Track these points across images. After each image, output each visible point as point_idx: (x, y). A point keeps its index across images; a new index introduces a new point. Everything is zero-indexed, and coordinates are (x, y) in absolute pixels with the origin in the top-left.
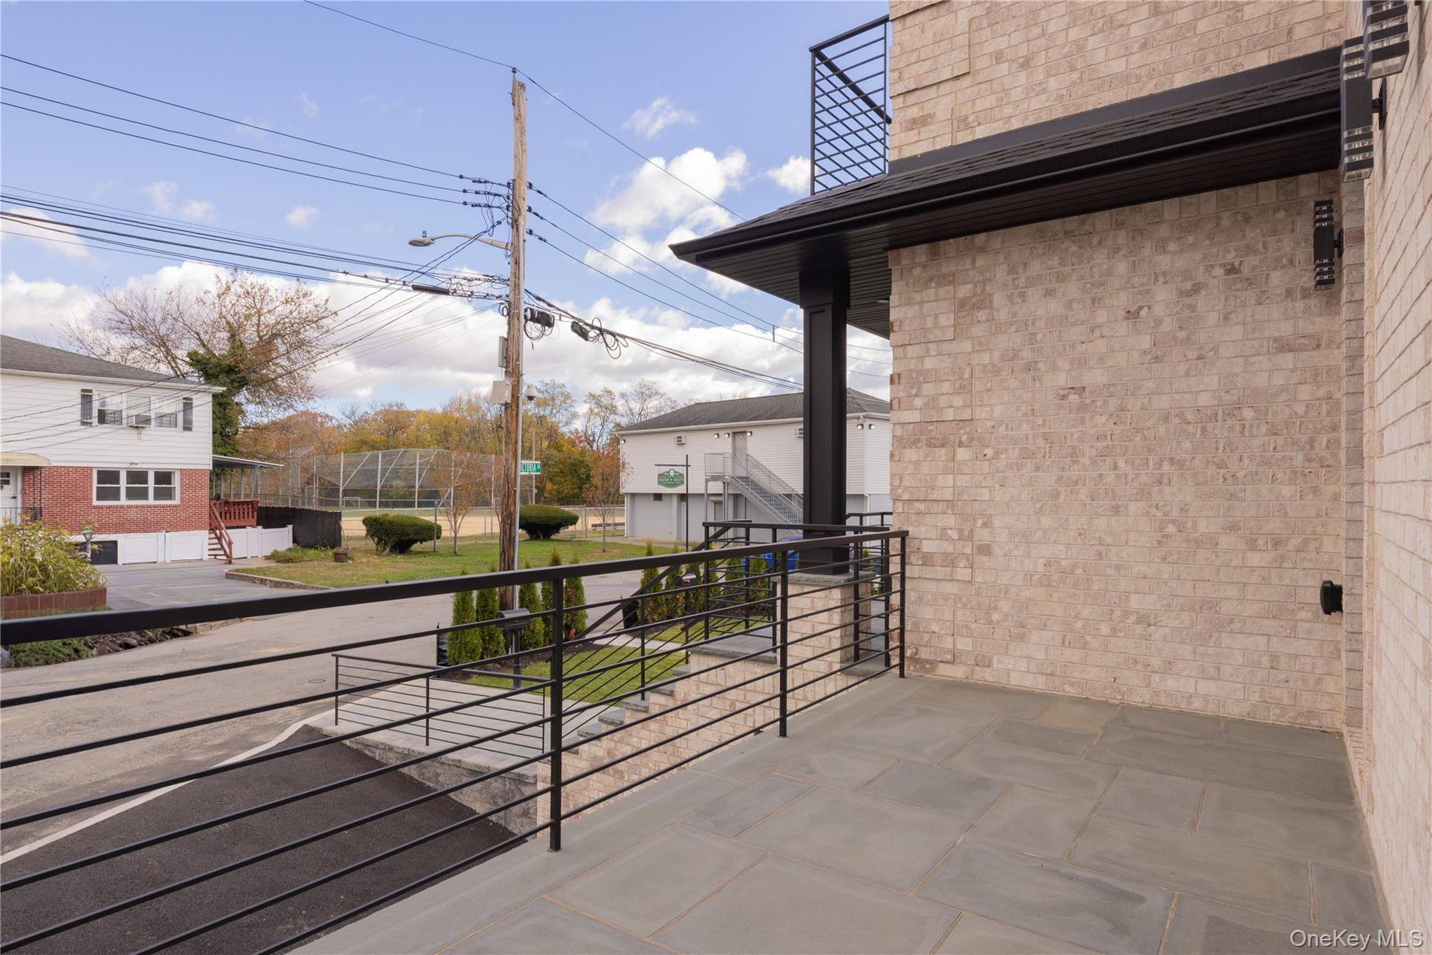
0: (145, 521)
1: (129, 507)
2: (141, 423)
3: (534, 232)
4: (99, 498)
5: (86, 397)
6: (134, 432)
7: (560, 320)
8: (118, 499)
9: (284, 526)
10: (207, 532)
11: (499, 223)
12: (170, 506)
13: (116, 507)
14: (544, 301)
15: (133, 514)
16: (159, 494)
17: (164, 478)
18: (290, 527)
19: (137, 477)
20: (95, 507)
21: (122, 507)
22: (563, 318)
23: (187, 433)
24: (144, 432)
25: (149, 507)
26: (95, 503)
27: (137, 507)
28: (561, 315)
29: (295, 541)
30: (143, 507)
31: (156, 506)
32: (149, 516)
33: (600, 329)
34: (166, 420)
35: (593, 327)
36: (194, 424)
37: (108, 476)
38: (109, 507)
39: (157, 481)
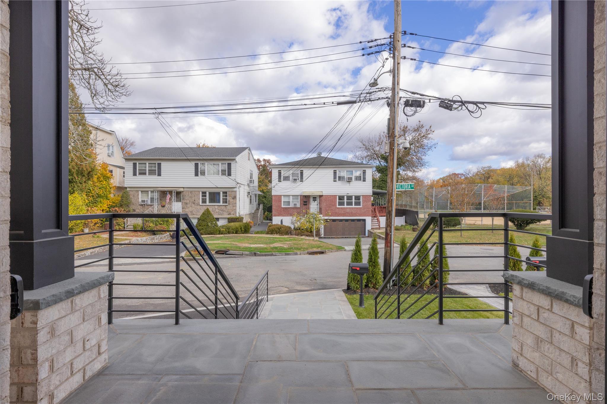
0: (352, 213)
1: (347, 208)
2: (349, 180)
3: (407, 57)
4: (339, 205)
5: (335, 173)
6: (348, 183)
7: (430, 102)
8: (344, 205)
9: (402, 216)
10: (371, 217)
11: (387, 59)
12: (359, 208)
13: (343, 208)
14: (418, 94)
15: (348, 210)
16: (356, 204)
17: (357, 198)
18: (404, 217)
19: (349, 198)
20: (337, 208)
21: (345, 208)
22: (431, 101)
23: (364, 182)
24: (351, 183)
25: (353, 208)
26: (338, 206)
27: (349, 208)
28: (430, 100)
29: (406, 222)
30: (351, 208)
31: (355, 208)
32: (353, 211)
33: (461, 102)
34: (358, 178)
35: (455, 102)
36: (366, 179)
37: (341, 198)
38: (341, 208)
39: (355, 199)
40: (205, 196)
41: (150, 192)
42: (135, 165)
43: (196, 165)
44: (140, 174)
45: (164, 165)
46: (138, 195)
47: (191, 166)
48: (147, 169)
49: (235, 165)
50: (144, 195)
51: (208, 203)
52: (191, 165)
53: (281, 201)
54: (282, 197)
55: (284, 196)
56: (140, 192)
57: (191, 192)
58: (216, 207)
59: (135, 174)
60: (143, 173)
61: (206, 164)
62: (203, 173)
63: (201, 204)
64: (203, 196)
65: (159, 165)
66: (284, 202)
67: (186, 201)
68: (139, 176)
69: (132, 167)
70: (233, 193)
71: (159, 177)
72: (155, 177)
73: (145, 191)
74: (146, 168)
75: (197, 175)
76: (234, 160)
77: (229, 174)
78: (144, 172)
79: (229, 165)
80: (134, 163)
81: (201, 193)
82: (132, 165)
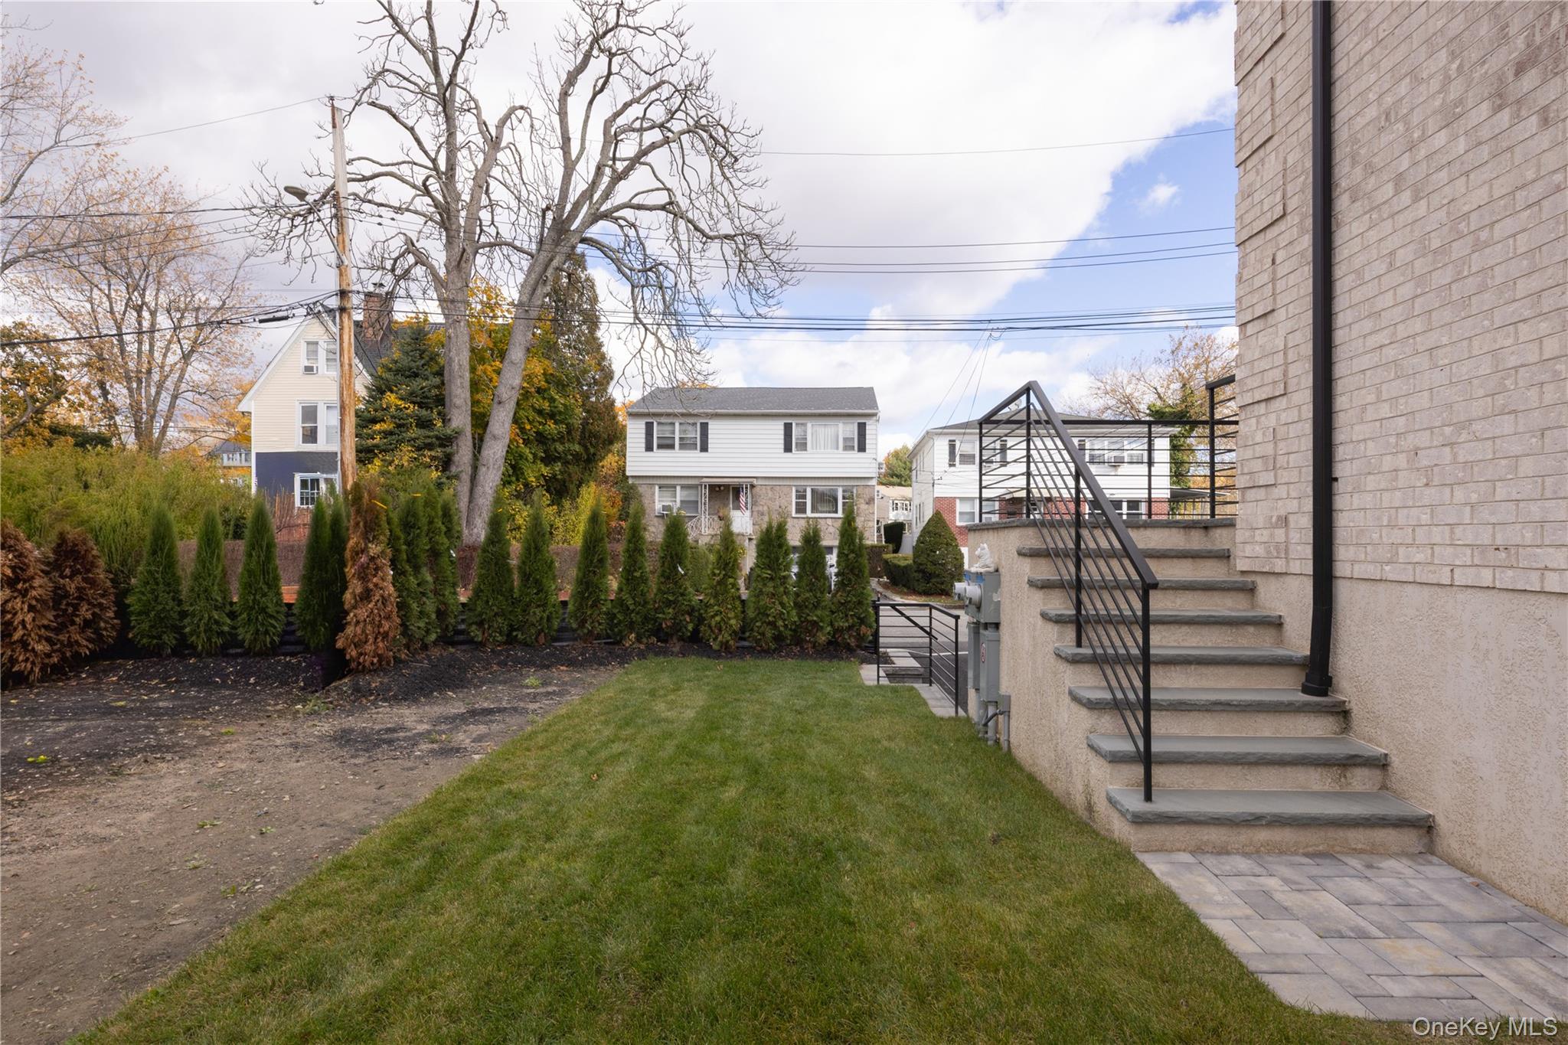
17: (1134, 504)
19: (1115, 504)
36: (1156, 460)
39: (1129, 508)
40: (804, 497)
41: (678, 488)
42: (649, 427)
43: (788, 428)
44: (660, 447)
45: (715, 428)
46: (653, 494)
47: (775, 430)
48: (677, 436)
49: (874, 427)
50: (666, 494)
51: (809, 514)
52: (777, 428)
53: (954, 512)
54: (958, 501)
55: (961, 499)
56: (657, 487)
57: (773, 487)
58: (829, 522)
59: (649, 448)
60: (667, 445)
61: (809, 425)
62: (803, 446)
63: (794, 515)
64: (798, 497)
65: (704, 428)
66: (961, 513)
67: (760, 508)
68: (660, 451)
69: (644, 431)
70: (867, 490)
71: (704, 454)
72: (695, 455)
73: (667, 484)
74: (674, 433)
75: (788, 448)
76: (874, 415)
77: (862, 448)
78: (669, 442)
79: (862, 428)
80: (647, 423)
81: (794, 489)
82: (644, 426)
